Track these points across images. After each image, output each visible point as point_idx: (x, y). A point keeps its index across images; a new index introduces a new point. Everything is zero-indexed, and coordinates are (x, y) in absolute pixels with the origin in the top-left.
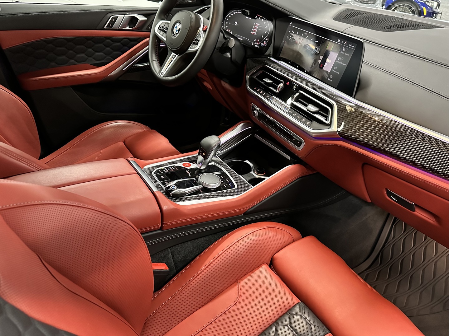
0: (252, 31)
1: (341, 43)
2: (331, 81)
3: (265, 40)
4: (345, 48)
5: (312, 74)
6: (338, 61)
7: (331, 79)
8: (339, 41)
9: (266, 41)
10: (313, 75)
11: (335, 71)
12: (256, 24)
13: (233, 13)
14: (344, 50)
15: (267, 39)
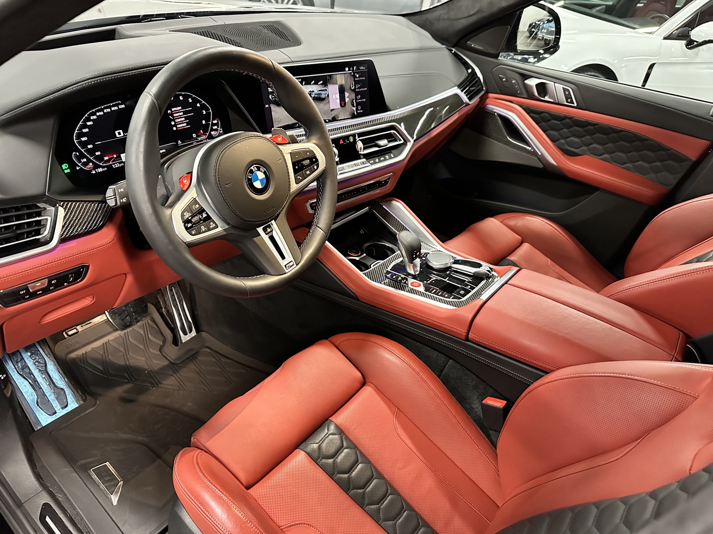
0: (175, 125)
1: (351, 70)
2: (362, 111)
3: (213, 125)
4: (357, 73)
5: (337, 119)
6: (357, 89)
7: (360, 110)
8: (347, 69)
9: (217, 124)
10: (339, 119)
11: (360, 101)
12: (173, 109)
13: (88, 119)
14: (357, 76)
15: (215, 122)
